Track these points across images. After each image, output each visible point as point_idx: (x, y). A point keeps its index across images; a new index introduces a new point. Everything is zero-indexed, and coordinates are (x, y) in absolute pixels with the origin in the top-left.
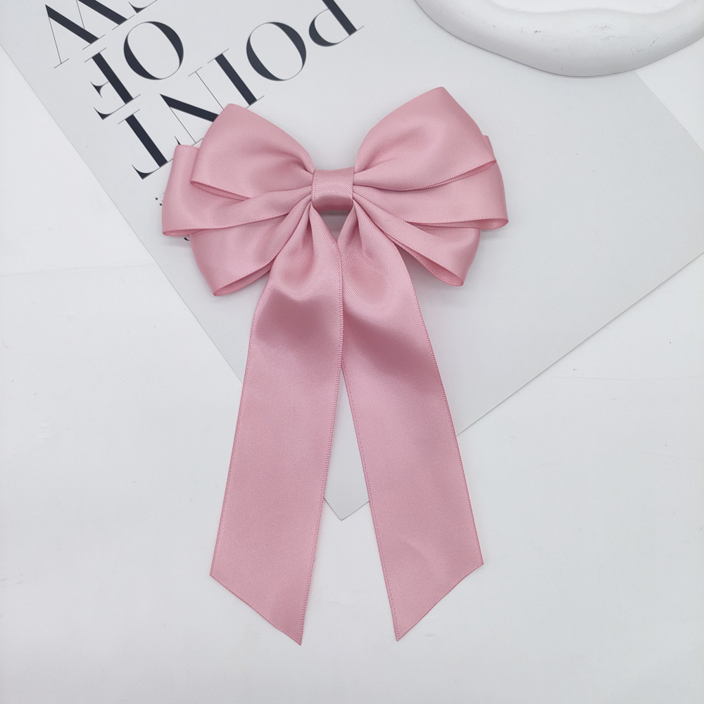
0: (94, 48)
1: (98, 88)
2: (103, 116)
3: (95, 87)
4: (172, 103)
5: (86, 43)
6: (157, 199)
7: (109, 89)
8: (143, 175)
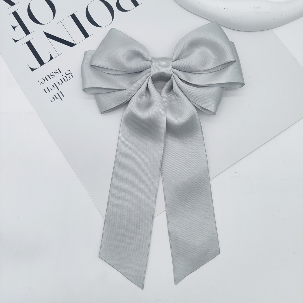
0: (13, 9)
1: (14, 28)
2: (16, 41)
3: (13, 27)
4: (49, 36)
5: (9, 6)
6: (38, 81)
7: (19, 28)
8: (33, 70)
